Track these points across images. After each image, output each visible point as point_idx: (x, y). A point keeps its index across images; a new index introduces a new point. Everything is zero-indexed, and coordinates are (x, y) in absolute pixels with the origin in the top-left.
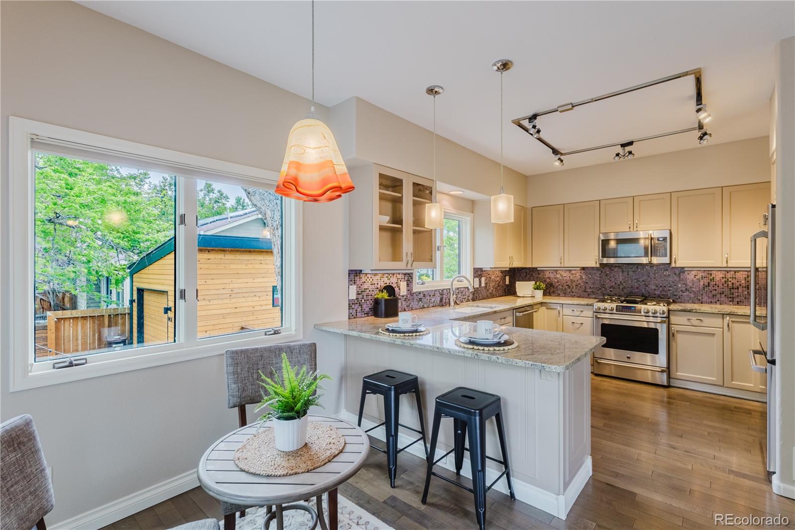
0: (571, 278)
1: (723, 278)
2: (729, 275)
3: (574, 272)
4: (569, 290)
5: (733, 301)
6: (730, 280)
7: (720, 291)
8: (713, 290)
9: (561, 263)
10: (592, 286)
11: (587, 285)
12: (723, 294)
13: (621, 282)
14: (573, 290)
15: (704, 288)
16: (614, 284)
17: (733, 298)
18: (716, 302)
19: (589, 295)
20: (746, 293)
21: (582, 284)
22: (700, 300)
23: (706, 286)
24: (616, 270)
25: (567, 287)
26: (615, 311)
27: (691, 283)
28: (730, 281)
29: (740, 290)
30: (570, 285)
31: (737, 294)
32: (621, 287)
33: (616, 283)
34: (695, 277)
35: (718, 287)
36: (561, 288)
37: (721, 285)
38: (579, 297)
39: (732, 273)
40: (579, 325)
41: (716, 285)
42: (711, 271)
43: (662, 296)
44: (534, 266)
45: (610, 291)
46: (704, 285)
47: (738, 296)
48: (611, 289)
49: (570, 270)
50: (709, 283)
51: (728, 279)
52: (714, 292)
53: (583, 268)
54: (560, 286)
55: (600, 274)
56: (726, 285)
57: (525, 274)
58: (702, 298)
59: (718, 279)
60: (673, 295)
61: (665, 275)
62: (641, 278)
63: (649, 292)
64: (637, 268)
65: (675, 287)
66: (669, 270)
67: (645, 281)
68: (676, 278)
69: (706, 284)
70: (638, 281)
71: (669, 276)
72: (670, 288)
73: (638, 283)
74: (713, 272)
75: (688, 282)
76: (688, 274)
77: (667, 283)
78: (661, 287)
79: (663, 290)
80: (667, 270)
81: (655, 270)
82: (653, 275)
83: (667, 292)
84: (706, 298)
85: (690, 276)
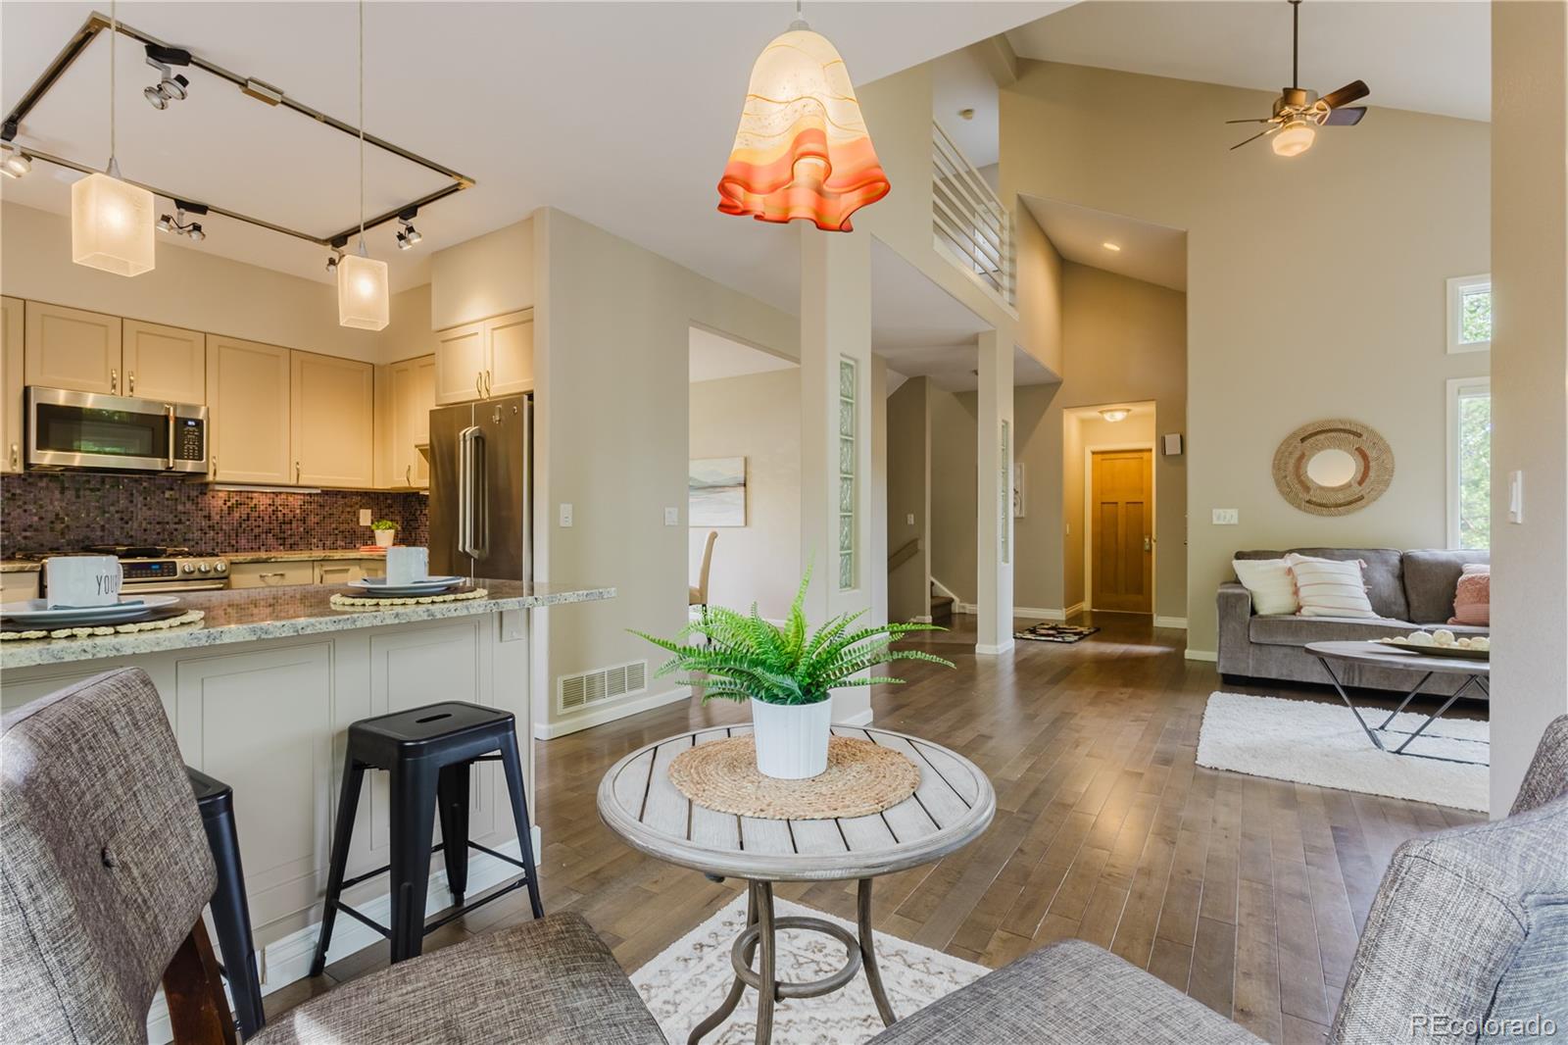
1: (270, 505)
2: (278, 501)
5: (284, 544)
6: (280, 508)
7: (266, 527)
8: (255, 526)
12: (270, 533)
13: (57, 515)
15: (241, 523)
17: (284, 538)
18: (259, 548)
20: (302, 529)
22: (233, 546)
23: (244, 520)
27: (217, 514)
28: (281, 511)
29: (294, 525)
31: (289, 532)
33: (41, 518)
34: (225, 504)
35: (263, 520)
37: (267, 518)
39: (283, 496)
41: (259, 517)
42: (252, 492)
45: (24, 538)
46: (240, 517)
47: (291, 535)
48: (26, 534)
50: (248, 514)
51: (277, 508)
52: (256, 531)
56: (274, 517)
58: (237, 542)
59: (262, 508)
60: (185, 540)
61: (168, 499)
62: (113, 505)
63: (131, 537)
64: (103, 482)
65: (188, 523)
66: (176, 488)
67: (122, 512)
68: (189, 505)
69: (244, 517)
70: (105, 512)
71: (176, 500)
72: (177, 526)
73: (103, 516)
74: (256, 494)
75: (213, 514)
76: (213, 497)
77: (171, 516)
78: (158, 523)
79: (164, 530)
80: (172, 489)
81: (145, 488)
82: (141, 498)
83: (172, 533)
84: (243, 542)
85: (217, 502)
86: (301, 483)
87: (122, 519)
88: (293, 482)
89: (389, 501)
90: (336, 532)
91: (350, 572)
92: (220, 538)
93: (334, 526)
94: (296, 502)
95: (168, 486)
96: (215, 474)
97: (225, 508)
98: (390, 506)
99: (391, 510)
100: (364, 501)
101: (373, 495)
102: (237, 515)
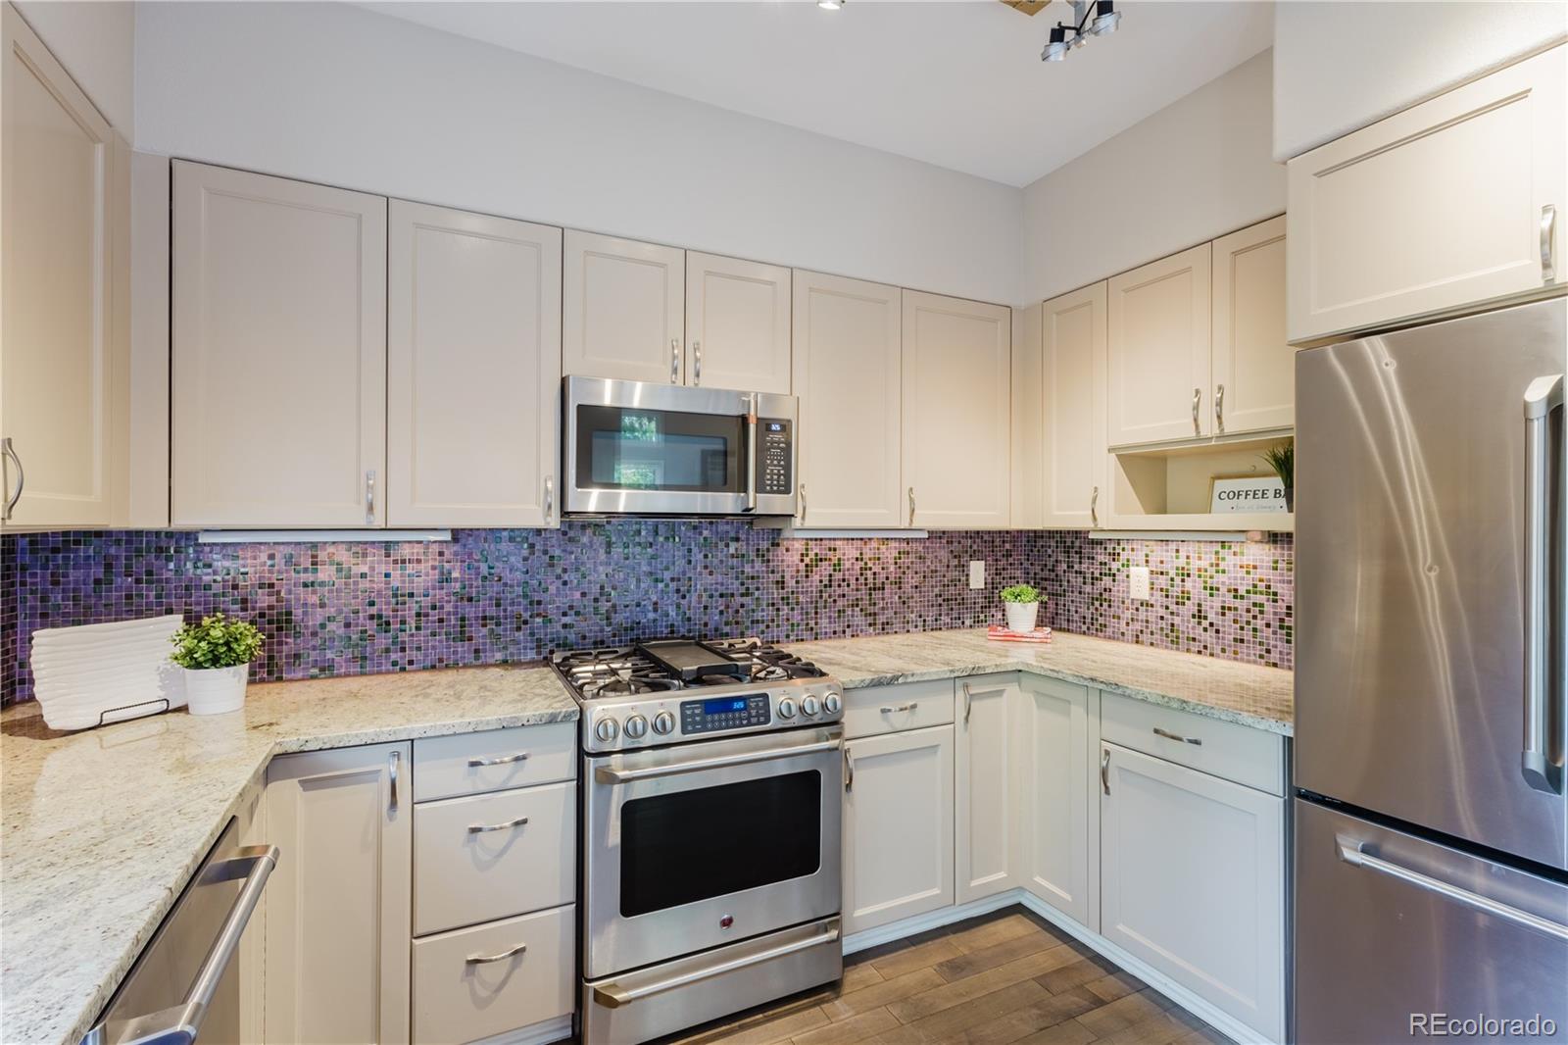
0: (395, 582)
1: (857, 559)
2: (867, 553)
3: (406, 552)
4: (383, 641)
5: (875, 624)
6: (869, 565)
7: (852, 595)
8: (839, 596)
9: (371, 508)
10: (492, 611)
11: (470, 611)
12: (857, 605)
13: (602, 588)
14: (404, 637)
15: (821, 592)
16: (577, 595)
17: (875, 614)
18: (844, 632)
19: (477, 651)
20: (897, 598)
21: (448, 608)
22: (812, 629)
23: (826, 586)
24: (585, 540)
25: (371, 627)
26: (677, 735)
27: (792, 577)
28: (870, 569)
29: (887, 592)
30: (387, 612)
31: (881, 604)
32: (604, 606)
33: (584, 594)
34: (802, 561)
35: (848, 585)
36: (341, 631)
37: (853, 582)
38: (433, 667)
39: (874, 544)
40: (507, 835)
41: (844, 580)
42: (834, 539)
43: (727, 629)
44: (182, 522)
45: (565, 626)
46: (821, 581)
47: (883, 609)
48: (566, 620)
49: (388, 545)
50: (830, 575)
51: (866, 564)
52: (841, 603)
53: (457, 534)
54: (331, 626)
55: (525, 559)
56: (862, 580)
57: (100, 573)
58: (816, 624)
59: (848, 565)
60: (753, 622)
61: (733, 556)
62: (667, 569)
63: (689, 619)
64: (656, 533)
65: (756, 593)
66: (743, 536)
67: (679, 580)
68: (758, 565)
69: (826, 581)
70: (656, 580)
71: (743, 556)
72: (745, 600)
73: (656, 587)
74: (838, 543)
75: (787, 578)
76: (787, 550)
77: (737, 583)
78: (721, 596)
79: (727, 607)
80: (737, 539)
81: (705, 539)
82: (701, 556)
83: (737, 612)
84: (824, 622)
85: (790, 558)
86: (914, 526)
87: (678, 591)
88: (907, 526)
89: (1007, 546)
90: (940, 601)
91: (1005, 695)
92: (796, 617)
93: (937, 590)
94: (889, 553)
95: (733, 534)
96: (803, 518)
97: (802, 567)
98: (1008, 554)
99: (1011, 560)
100: (975, 547)
101: (986, 537)
102: (817, 578)
